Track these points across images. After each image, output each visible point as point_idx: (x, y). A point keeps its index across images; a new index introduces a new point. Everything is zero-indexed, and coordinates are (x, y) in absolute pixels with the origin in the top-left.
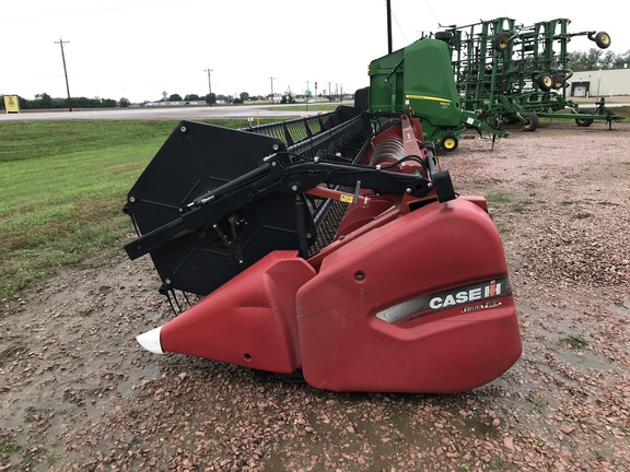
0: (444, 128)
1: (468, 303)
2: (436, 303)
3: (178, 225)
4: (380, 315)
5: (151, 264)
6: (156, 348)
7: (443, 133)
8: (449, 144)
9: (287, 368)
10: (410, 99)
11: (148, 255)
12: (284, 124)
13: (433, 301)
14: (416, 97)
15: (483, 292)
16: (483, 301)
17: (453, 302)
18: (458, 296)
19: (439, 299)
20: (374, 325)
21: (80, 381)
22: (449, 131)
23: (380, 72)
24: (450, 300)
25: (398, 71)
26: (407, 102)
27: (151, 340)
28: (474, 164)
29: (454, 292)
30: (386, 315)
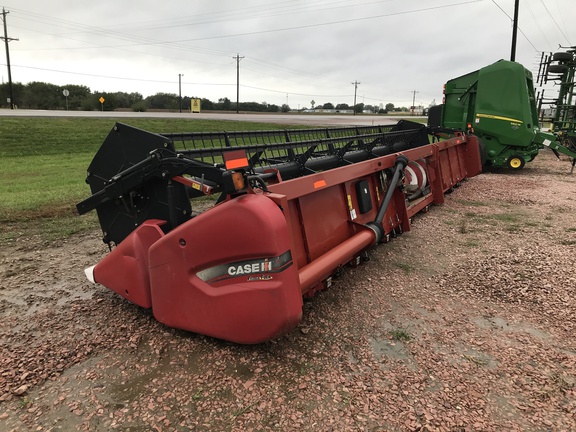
0: (514, 147)
1: (252, 274)
2: (232, 271)
3: (103, 194)
4: (199, 274)
5: (96, 218)
6: (91, 278)
7: (513, 152)
8: (515, 164)
9: (145, 305)
10: (481, 118)
11: (95, 210)
12: (285, 132)
13: (230, 269)
14: (486, 116)
15: (260, 266)
16: (259, 274)
17: (242, 272)
18: (245, 267)
19: (234, 268)
20: (193, 281)
21: (44, 292)
22: (518, 151)
23: (455, 91)
24: (240, 270)
25: (472, 91)
26: (477, 121)
27: (89, 272)
28: (530, 185)
29: (243, 263)
30: (202, 275)
